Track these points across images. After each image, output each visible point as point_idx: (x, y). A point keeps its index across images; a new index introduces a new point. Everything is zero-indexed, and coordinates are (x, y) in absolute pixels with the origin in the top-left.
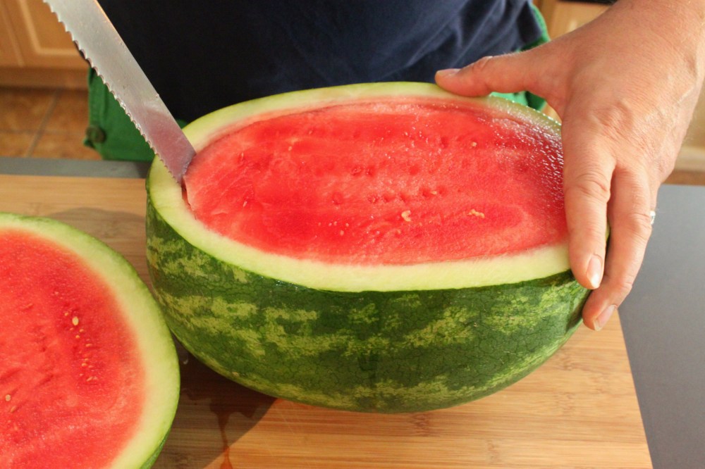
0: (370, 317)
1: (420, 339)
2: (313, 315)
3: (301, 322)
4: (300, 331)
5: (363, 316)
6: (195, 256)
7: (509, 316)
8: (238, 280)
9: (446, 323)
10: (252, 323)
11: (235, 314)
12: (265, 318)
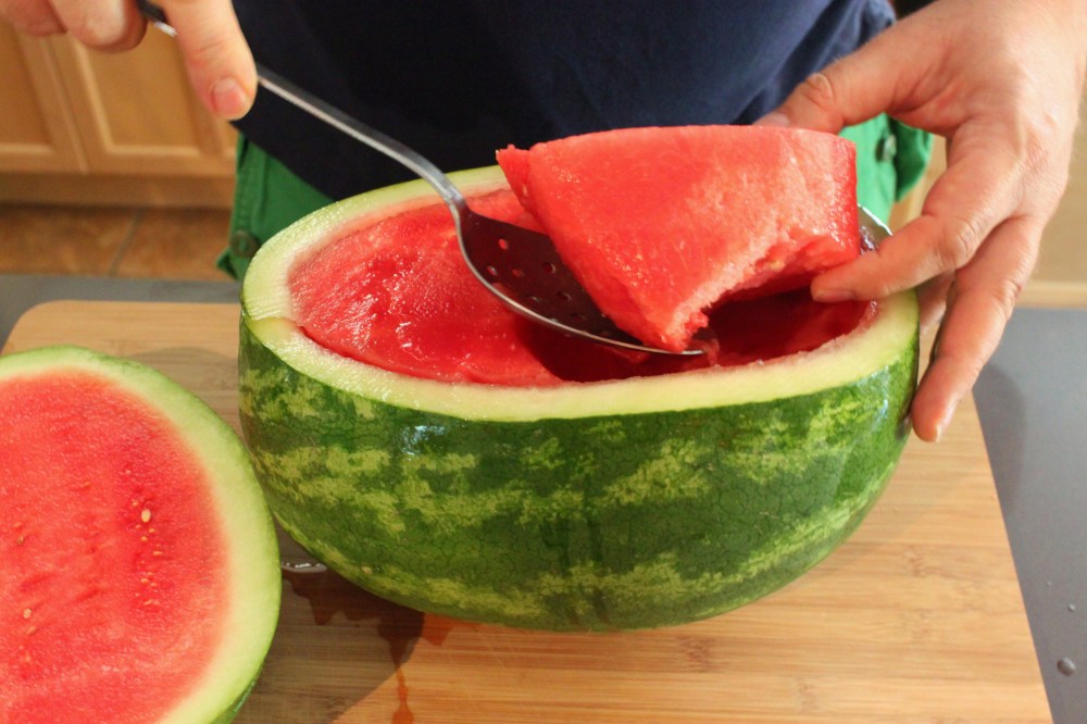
0: (552, 459)
1: (629, 491)
2: (470, 461)
3: (453, 473)
4: (452, 487)
5: (542, 459)
6: (302, 386)
7: (760, 454)
8: (362, 416)
9: (666, 465)
10: (383, 480)
11: (359, 469)
12: (402, 470)
